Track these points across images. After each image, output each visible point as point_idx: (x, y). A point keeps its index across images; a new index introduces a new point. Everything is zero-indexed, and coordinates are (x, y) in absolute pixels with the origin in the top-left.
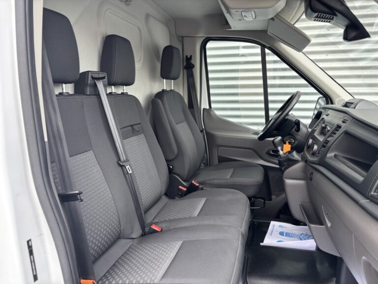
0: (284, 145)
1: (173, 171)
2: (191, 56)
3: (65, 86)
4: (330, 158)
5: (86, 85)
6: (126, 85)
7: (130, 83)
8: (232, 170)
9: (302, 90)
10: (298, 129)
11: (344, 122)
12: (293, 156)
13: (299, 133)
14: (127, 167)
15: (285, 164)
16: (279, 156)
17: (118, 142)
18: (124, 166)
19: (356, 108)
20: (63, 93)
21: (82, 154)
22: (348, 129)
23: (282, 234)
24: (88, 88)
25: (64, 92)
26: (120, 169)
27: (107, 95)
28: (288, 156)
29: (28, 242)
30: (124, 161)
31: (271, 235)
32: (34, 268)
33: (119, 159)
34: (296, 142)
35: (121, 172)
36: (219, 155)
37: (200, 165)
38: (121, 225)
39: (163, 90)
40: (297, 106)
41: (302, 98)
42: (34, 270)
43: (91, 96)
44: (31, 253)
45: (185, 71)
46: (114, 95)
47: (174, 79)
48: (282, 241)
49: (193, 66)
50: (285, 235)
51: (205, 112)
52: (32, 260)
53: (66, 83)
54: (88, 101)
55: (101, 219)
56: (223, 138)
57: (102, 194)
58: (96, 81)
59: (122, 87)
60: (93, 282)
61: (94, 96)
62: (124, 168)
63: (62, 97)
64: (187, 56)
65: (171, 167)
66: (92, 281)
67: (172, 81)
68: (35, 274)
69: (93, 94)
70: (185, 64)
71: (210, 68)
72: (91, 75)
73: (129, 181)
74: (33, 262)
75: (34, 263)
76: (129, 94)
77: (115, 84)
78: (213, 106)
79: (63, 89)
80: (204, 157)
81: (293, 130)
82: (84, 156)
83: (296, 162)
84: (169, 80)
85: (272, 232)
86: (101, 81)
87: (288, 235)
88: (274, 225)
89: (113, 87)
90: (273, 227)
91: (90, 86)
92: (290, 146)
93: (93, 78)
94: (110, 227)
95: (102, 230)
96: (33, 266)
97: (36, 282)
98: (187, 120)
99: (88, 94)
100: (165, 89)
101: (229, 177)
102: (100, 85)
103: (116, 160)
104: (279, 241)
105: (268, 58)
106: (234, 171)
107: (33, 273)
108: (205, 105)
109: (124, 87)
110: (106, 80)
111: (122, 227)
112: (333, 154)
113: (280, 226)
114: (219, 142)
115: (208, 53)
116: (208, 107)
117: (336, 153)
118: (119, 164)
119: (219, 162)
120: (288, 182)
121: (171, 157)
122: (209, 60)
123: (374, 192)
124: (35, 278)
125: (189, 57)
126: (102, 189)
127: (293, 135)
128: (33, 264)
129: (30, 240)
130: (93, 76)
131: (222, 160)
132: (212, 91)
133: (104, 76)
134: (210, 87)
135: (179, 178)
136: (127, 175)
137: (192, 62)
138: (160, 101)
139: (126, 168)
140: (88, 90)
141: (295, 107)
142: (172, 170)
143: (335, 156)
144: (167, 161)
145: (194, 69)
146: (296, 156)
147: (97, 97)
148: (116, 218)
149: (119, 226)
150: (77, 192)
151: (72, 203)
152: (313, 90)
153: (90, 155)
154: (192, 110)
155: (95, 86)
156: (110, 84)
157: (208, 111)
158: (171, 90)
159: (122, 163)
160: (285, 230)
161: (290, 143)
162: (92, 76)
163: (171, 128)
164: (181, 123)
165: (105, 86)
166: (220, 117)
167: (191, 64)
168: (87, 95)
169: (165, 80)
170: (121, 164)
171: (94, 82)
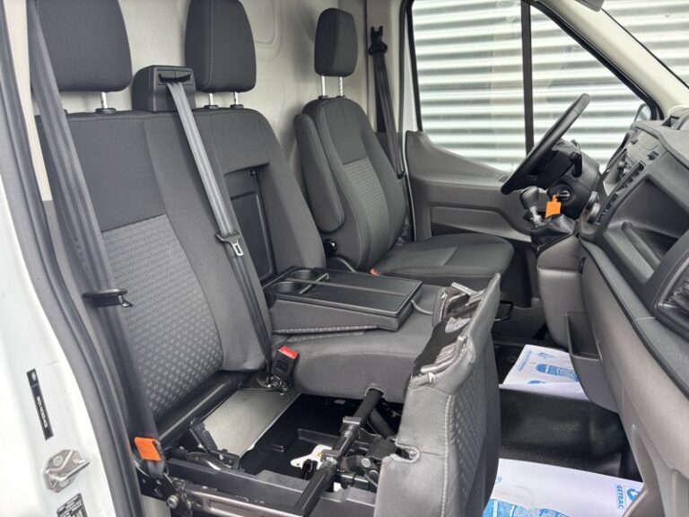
0: (549, 203)
1: (338, 252)
2: (381, 28)
3: (107, 96)
4: (614, 230)
5: (150, 92)
6: (240, 90)
7: (246, 85)
8: (451, 251)
9: (592, 91)
10: (578, 172)
11: (651, 157)
12: (558, 226)
13: (580, 179)
14: (234, 245)
15: (543, 239)
16: (532, 223)
17: (216, 200)
18: (228, 243)
19: (682, 128)
20: (103, 109)
21: (144, 222)
22: (651, 173)
23: (541, 368)
24: (154, 100)
25: (106, 107)
26: (220, 248)
27: (194, 110)
28: (548, 224)
29: (29, 374)
30: (229, 235)
31: (521, 369)
32: (44, 417)
33: (219, 231)
34: (574, 197)
35: (223, 254)
36: (434, 221)
37: (396, 241)
38: (223, 346)
39: (320, 98)
40: (579, 123)
41: (592, 107)
42: (45, 421)
43: (162, 115)
44: (36, 392)
45: (370, 57)
46: (211, 110)
47: (344, 75)
48: (539, 382)
49: (386, 47)
50: (547, 370)
51: (411, 139)
52: (40, 404)
53: (107, 90)
54: (155, 123)
55: (179, 337)
56: (441, 188)
57: (184, 292)
58: (169, 85)
59: (232, 93)
60: (153, 443)
61: (168, 114)
62: (228, 246)
63: (100, 117)
64: (372, 28)
65: (333, 244)
66: (151, 440)
67: (341, 79)
68: (46, 426)
69: (165, 109)
70: (369, 45)
71: (419, 51)
72: (158, 73)
73: (238, 270)
74: (41, 407)
75: (44, 409)
76: (245, 107)
77: (214, 90)
78: (426, 125)
79: (102, 102)
80: (403, 225)
81: (567, 174)
82: (148, 226)
83: (562, 235)
84: (335, 78)
85: (524, 364)
86: (180, 84)
87: (553, 370)
88: (530, 352)
89: (211, 95)
90: (528, 356)
91: (158, 94)
92: (559, 204)
93: (163, 80)
94: (199, 350)
95: (182, 355)
96: (43, 414)
97: (50, 440)
98: (370, 154)
99: (155, 110)
100: (324, 94)
101: (442, 263)
102: (178, 93)
103: (212, 232)
104: (533, 382)
105: (535, 26)
106: (456, 252)
107: (43, 425)
108: (410, 125)
109: (236, 93)
110: (192, 81)
111: (225, 351)
112: (620, 223)
113: (541, 354)
114: (434, 196)
115: (416, 20)
116: (415, 129)
117: (627, 221)
118: (218, 239)
119: (433, 234)
120: (545, 273)
121: (331, 227)
122: (417, 36)
123: (664, 303)
124: (48, 433)
125: (377, 29)
126: (184, 284)
127: (567, 184)
128: (42, 410)
129: (34, 371)
130: (163, 76)
131: (439, 230)
132: (423, 96)
133: (187, 74)
134: (420, 88)
135: (347, 264)
136: (235, 260)
137: (384, 39)
138: (309, 121)
139: (232, 246)
140: (155, 103)
141: (575, 125)
142: (336, 250)
143: (624, 226)
144: (322, 232)
145: (386, 55)
146: (564, 224)
147: (174, 117)
148: (212, 334)
149: (218, 348)
150: (116, 290)
151: (110, 308)
152: (624, 90)
153: (161, 223)
154: (382, 134)
155: (168, 94)
156: (204, 89)
157: (416, 137)
158: (339, 97)
159: (224, 237)
160: (548, 362)
161: (559, 199)
162: (160, 75)
163: (332, 172)
164: (356, 161)
165: (189, 94)
166: (437, 148)
167: (382, 43)
168: (153, 112)
169: (323, 78)
170: (222, 240)
171: (165, 87)
